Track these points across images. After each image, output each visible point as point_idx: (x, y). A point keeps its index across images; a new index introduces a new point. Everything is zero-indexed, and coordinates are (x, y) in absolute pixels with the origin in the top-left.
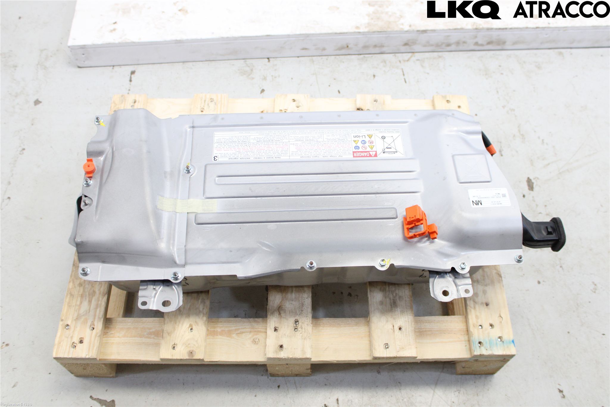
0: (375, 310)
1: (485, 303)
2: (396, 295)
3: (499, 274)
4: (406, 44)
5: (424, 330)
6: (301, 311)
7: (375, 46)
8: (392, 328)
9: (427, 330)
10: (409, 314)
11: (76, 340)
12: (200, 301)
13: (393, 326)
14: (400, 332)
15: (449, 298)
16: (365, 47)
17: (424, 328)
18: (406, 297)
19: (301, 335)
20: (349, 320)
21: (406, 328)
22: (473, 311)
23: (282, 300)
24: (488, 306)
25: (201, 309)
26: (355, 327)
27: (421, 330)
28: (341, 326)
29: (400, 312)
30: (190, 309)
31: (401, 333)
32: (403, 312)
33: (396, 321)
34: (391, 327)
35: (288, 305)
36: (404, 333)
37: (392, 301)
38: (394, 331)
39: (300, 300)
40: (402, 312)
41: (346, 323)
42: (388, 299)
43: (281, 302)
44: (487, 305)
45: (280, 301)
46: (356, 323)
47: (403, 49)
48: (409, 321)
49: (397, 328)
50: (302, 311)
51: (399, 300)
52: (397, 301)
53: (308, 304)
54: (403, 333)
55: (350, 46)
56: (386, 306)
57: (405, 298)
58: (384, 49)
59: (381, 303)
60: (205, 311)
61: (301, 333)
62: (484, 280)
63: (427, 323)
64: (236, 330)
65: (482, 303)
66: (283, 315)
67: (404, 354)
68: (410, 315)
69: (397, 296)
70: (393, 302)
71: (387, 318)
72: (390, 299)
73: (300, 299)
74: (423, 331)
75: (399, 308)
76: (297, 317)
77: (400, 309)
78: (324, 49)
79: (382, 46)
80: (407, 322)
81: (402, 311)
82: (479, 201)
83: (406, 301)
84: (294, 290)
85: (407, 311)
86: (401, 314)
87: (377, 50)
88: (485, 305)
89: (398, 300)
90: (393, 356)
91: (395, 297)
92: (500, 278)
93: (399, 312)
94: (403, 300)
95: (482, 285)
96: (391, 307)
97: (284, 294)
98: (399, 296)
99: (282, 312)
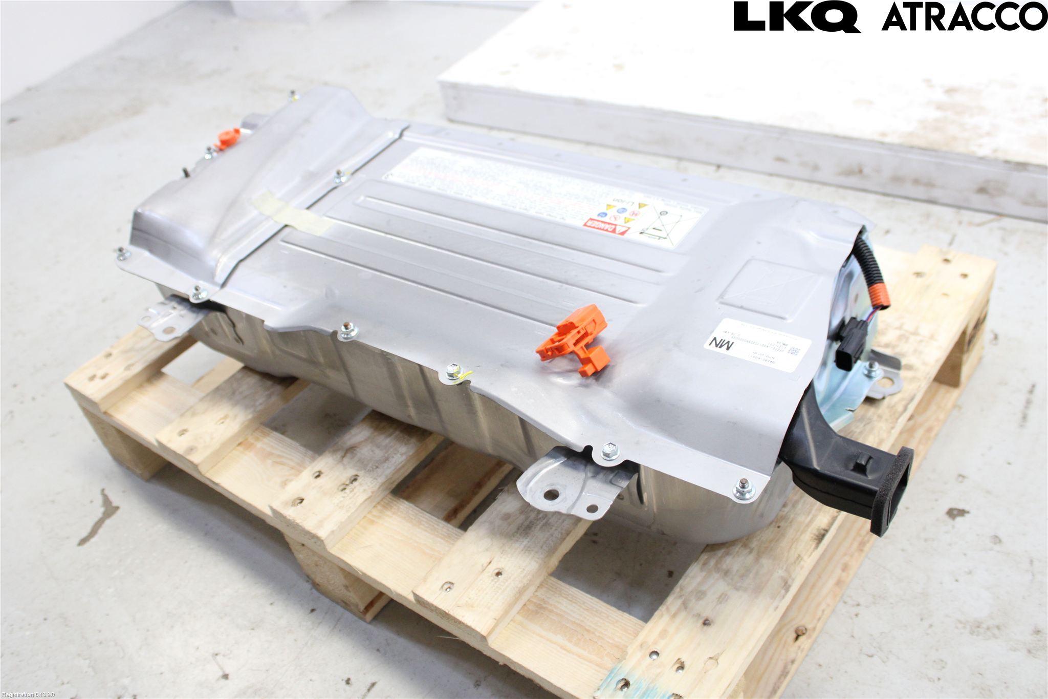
0: (485, 522)
1: (705, 618)
2: (543, 517)
3: (786, 583)
4: (982, 190)
5: (550, 607)
6: (374, 467)
7: (916, 182)
8: (485, 565)
9: (555, 610)
10: (538, 558)
11: (100, 373)
12: (267, 393)
13: (490, 563)
14: (492, 578)
15: (550, 506)
16: (897, 179)
17: (551, 605)
18: (559, 529)
19: (342, 499)
20: (441, 525)
21: (510, 578)
22: (666, 618)
23: (366, 440)
24: (706, 627)
25: (258, 403)
26: (439, 539)
27: (545, 606)
28: (422, 526)
29: (525, 547)
30: (246, 397)
31: (492, 580)
32: (529, 551)
33: (501, 557)
34: (485, 561)
35: (365, 451)
36: (498, 583)
37: (527, 523)
38: (483, 570)
39: (390, 452)
40: (527, 549)
41: (433, 526)
42: (523, 517)
43: (362, 442)
44: (706, 623)
45: (363, 439)
46: (448, 534)
47: (978, 200)
48: (524, 569)
49: (493, 568)
50: (377, 467)
51: (541, 528)
52: (535, 528)
53: (395, 463)
54: (496, 582)
55: (866, 171)
56: (510, 525)
57: (556, 530)
58: (936, 193)
59: (506, 517)
60: (260, 408)
61: (344, 497)
62: (742, 577)
63: (566, 598)
64: (279, 456)
65: (699, 615)
66: (346, 460)
67: (463, 617)
68: (537, 562)
69: (544, 519)
70: (528, 525)
71: (492, 544)
72: (527, 518)
73: (392, 450)
74: (545, 608)
75: (528, 540)
76: (361, 473)
77: (528, 542)
78: (816, 168)
79: (930, 185)
80: (520, 570)
81: (529, 547)
82: (728, 342)
83: (552, 535)
84: (395, 434)
85: (537, 552)
86: (522, 550)
87: (920, 192)
88: (701, 621)
89: (539, 527)
90: (443, 609)
91: (537, 520)
92: (783, 592)
93: (522, 546)
94: (549, 531)
95: (728, 584)
96: (516, 532)
97: (376, 434)
98: (546, 523)
99: (349, 455)
